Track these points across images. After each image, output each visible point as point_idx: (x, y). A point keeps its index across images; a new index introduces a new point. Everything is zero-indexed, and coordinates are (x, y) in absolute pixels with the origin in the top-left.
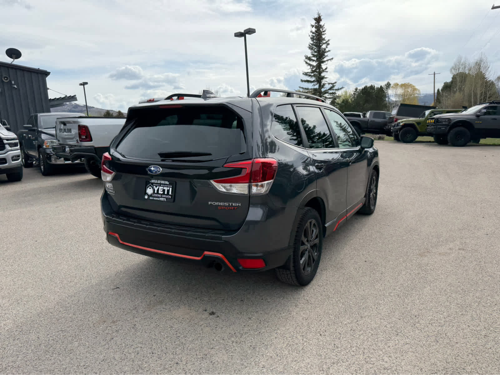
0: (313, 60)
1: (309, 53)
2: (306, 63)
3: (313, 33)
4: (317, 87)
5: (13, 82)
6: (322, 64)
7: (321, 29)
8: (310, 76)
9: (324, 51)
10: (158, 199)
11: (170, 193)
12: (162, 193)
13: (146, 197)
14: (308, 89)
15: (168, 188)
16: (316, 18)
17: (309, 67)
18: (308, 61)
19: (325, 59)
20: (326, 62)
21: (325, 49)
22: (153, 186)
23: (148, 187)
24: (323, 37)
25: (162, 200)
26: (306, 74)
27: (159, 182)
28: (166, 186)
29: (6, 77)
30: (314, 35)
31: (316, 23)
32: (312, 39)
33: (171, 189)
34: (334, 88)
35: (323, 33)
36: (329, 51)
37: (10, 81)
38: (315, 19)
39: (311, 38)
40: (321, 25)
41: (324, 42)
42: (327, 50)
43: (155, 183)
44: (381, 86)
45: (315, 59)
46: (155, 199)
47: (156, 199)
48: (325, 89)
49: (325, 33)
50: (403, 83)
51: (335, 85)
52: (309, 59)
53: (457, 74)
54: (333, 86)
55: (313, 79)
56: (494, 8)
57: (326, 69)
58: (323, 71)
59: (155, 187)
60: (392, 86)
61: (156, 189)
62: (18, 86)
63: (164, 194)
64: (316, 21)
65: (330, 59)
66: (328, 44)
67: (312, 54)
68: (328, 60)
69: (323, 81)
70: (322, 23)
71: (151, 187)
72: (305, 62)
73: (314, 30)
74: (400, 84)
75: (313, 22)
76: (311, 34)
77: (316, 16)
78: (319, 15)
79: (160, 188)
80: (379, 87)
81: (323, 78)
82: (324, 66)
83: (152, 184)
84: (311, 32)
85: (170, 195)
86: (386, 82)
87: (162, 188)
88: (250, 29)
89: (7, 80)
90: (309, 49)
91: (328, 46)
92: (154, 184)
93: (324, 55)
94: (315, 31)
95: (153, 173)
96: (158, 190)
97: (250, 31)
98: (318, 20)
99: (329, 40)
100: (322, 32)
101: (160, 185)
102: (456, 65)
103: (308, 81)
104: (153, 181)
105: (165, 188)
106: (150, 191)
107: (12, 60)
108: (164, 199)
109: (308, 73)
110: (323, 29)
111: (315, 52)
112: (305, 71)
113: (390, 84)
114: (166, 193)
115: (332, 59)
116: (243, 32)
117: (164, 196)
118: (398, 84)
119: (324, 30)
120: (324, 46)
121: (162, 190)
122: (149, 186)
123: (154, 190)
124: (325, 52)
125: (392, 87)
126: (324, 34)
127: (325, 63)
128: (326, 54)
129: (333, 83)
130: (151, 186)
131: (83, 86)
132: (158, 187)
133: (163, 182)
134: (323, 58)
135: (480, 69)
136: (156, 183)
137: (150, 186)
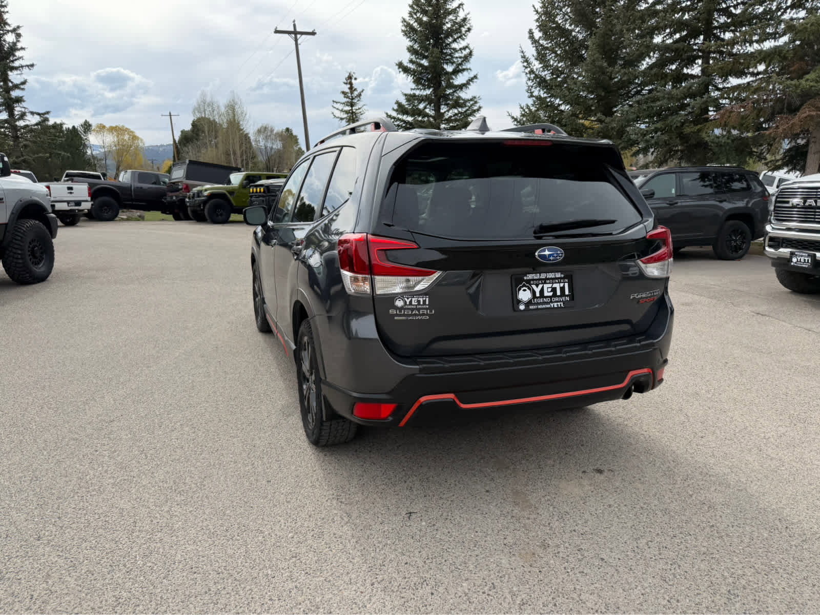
4: (4, 116)
6: (9, 73)
9: (13, 48)
10: (548, 306)
11: (567, 292)
12: (551, 294)
13: (522, 307)
15: (562, 285)
19: (16, 64)
20: (20, 70)
21: (14, 44)
22: (530, 285)
23: (520, 289)
24: (5, 16)
25: (556, 306)
27: (543, 276)
28: (557, 281)
33: (566, 285)
36: (22, 49)
41: (8, 28)
42: (19, 45)
43: (533, 280)
44: (74, 127)
46: (540, 307)
47: (544, 306)
48: (27, 123)
49: (7, 9)
50: (114, 126)
51: (47, 116)
53: (199, 119)
54: (45, 120)
56: (277, 32)
57: (24, 83)
58: (16, 86)
59: (534, 286)
60: (93, 128)
61: (537, 290)
63: (555, 295)
65: (28, 66)
66: (19, 35)
68: (22, 67)
69: (18, 110)
71: (526, 288)
74: (108, 126)
79: (546, 286)
80: (71, 127)
81: (19, 100)
83: (528, 281)
85: (567, 296)
86: (82, 121)
87: (550, 285)
91: (21, 39)
92: (532, 282)
93: (14, 55)
95: (550, 260)
96: (542, 291)
99: (18, 27)
101: (545, 281)
104: (530, 277)
105: (555, 285)
106: (524, 295)
108: (559, 304)
113: (90, 125)
114: (558, 293)
115: (32, 65)
117: (556, 299)
118: (104, 127)
120: (10, 37)
121: (550, 290)
122: (522, 287)
123: (534, 293)
124: (16, 50)
125: (94, 130)
126: (5, 12)
127: (15, 72)
128: (18, 54)
129: (41, 111)
130: (526, 286)
132: (540, 286)
133: (551, 275)
134: (13, 61)
135: (234, 116)
136: (536, 280)
137: (524, 286)
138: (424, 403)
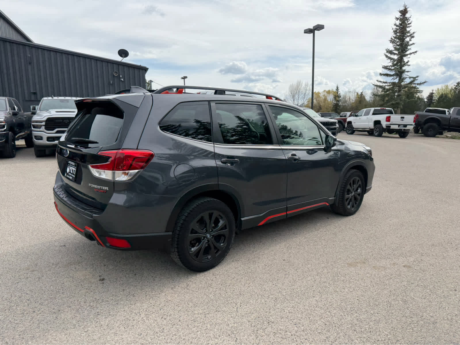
0: (395, 54)
1: (391, 47)
2: (387, 56)
3: (397, 26)
4: (397, 81)
5: (121, 76)
7: (406, 22)
8: (390, 69)
9: (407, 44)
13: (66, 175)
14: (386, 83)
16: (402, 11)
17: (389, 60)
18: (389, 55)
19: (408, 53)
20: (409, 56)
21: (408, 42)
24: (408, 29)
25: (71, 178)
26: (385, 68)
28: (74, 167)
29: (116, 72)
30: (398, 28)
31: (401, 16)
32: (395, 32)
33: (76, 170)
34: (416, 82)
35: (408, 26)
37: (119, 75)
38: (401, 12)
39: (394, 32)
40: (406, 18)
41: (409, 34)
42: (411, 43)
43: (70, 164)
45: (397, 52)
48: (406, 83)
49: (410, 25)
51: (416, 79)
52: (391, 52)
54: (414, 81)
55: (393, 73)
57: (407, 62)
58: (405, 65)
62: (124, 79)
64: (401, 13)
65: (413, 53)
66: (413, 37)
67: (395, 48)
68: (410, 54)
69: (404, 75)
70: (407, 15)
72: (384, 56)
73: (398, 22)
75: (398, 15)
76: (395, 27)
77: (402, 9)
78: (405, 8)
81: (404, 71)
82: (405, 59)
84: (395, 25)
85: (75, 175)
88: (318, 25)
89: (116, 74)
90: (391, 42)
91: (412, 39)
93: (407, 48)
94: (400, 24)
95: (65, 155)
96: (71, 170)
97: (319, 27)
98: (404, 12)
99: (414, 33)
100: (406, 25)
103: (387, 75)
106: (68, 170)
107: (122, 58)
109: (388, 66)
110: (408, 22)
111: (398, 45)
112: (384, 65)
115: (416, 52)
116: (312, 28)
119: (409, 23)
120: (408, 39)
122: (68, 166)
124: (409, 45)
126: (409, 27)
127: (407, 57)
128: (409, 47)
129: (414, 77)
131: (183, 80)
134: (407, 51)
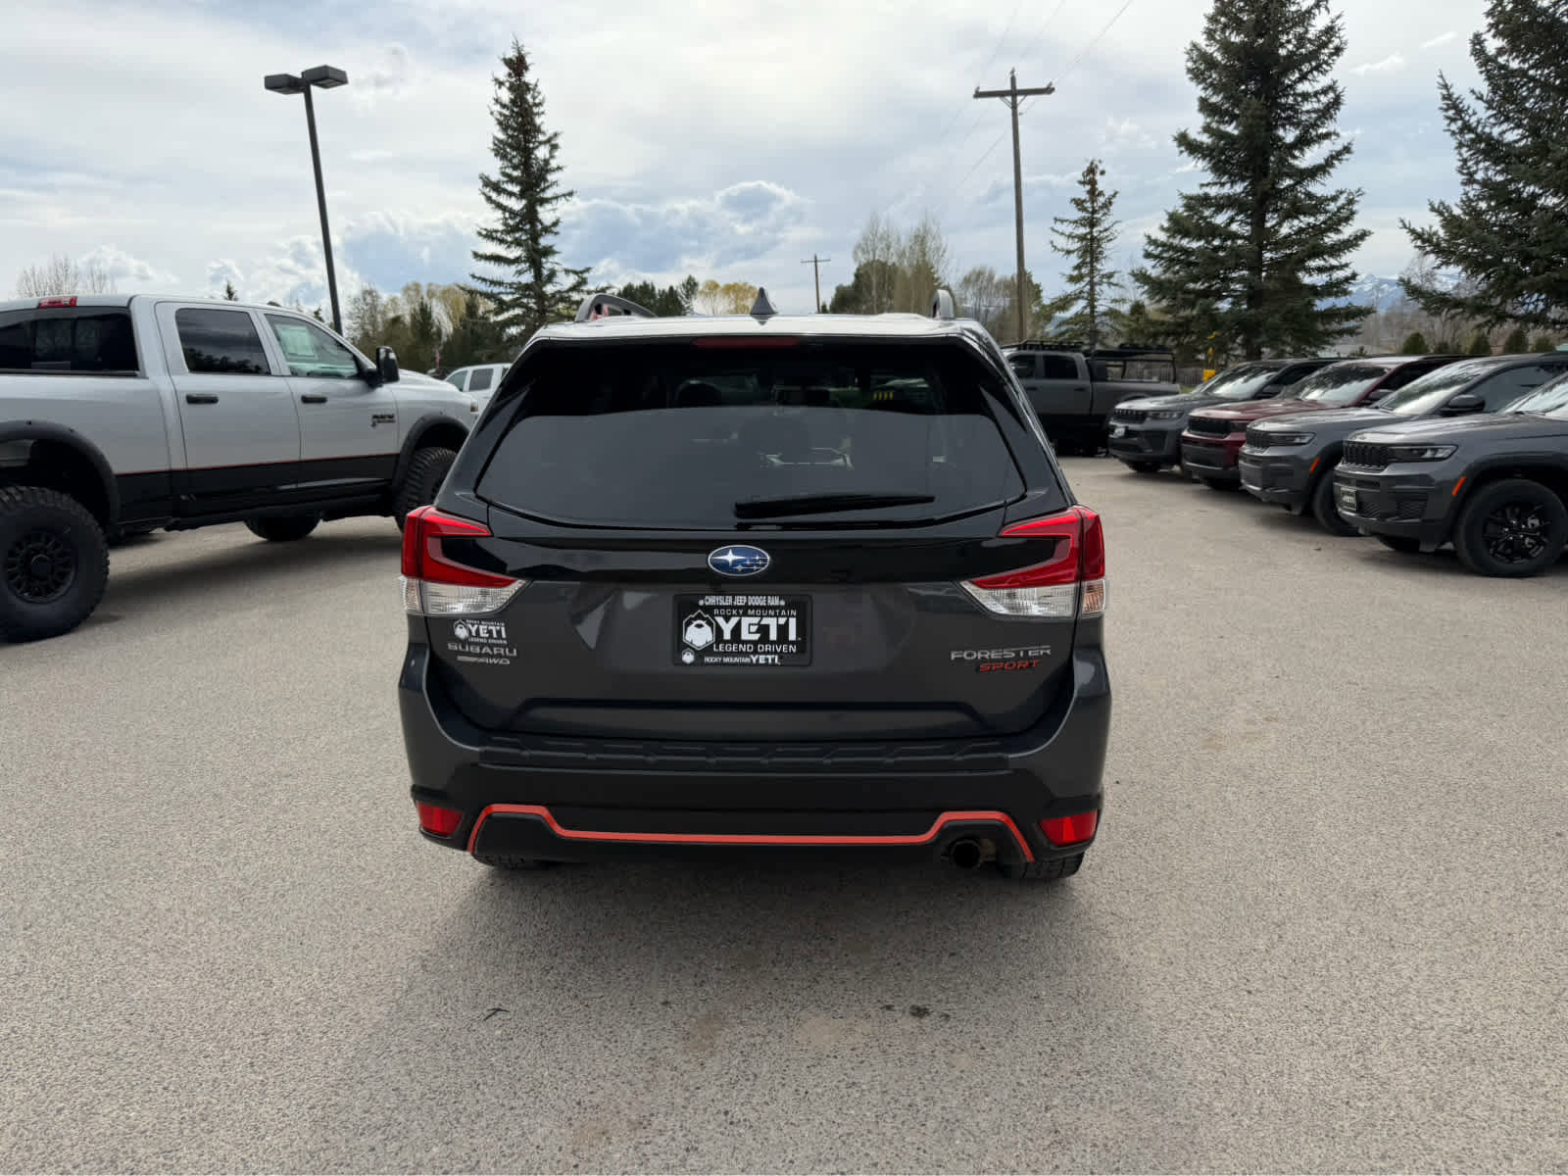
0: (511, 194)
1: (494, 168)
2: (489, 199)
3: (504, 106)
4: (528, 278)
6: (539, 209)
7: (529, 97)
8: (502, 241)
9: (545, 168)
10: (747, 660)
11: (792, 636)
12: (756, 637)
13: (688, 658)
14: (500, 284)
15: (782, 621)
16: (511, 60)
17: (499, 214)
18: (494, 195)
19: (548, 194)
20: (554, 202)
21: (546, 162)
22: (713, 616)
23: (689, 624)
24: (538, 120)
25: (762, 661)
26: (490, 235)
27: (740, 601)
28: (771, 612)
30: (507, 113)
31: (510, 75)
32: (504, 125)
33: (793, 622)
34: (585, 288)
35: (535, 110)
36: (559, 168)
38: (508, 62)
39: (500, 123)
40: (527, 85)
41: (541, 138)
42: (553, 164)
43: (719, 607)
44: (671, 288)
45: (516, 189)
46: (726, 660)
47: (736, 660)
48: (558, 288)
49: (541, 109)
50: (731, 283)
51: (585, 275)
52: (496, 187)
53: (869, 264)
54: (584, 282)
55: (515, 252)
56: (979, 95)
57: (555, 224)
58: (547, 230)
59: (720, 620)
60: (700, 288)
61: (727, 628)
63: (764, 639)
64: (510, 68)
65: (564, 195)
66: (554, 147)
67: (504, 174)
68: (556, 198)
69: (548, 264)
70: (529, 77)
71: (703, 623)
72: (483, 198)
73: (506, 96)
74: (722, 285)
75: (503, 72)
76: (497, 108)
77: (511, 54)
78: (519, 53)
79: (746, 621)
80: (667, 289)
81: (548, 251)
82: (546, 214)
83: (709, 609)
84: (497, 101)
85: (793, 643)
86: (684, 278)
87: (756, 620)
88: (325, 68)
90: (496, 155)
91: (557, 153)
92: (716, 611)
93: (545, 180)
94: (512, 101)
95: (736, 571)
96: (736, 630)
97: (327, 77)
98: (518, 65)
99: (556, 135)
100: (531, 107)
101: (745, 611)
102: (866, 239)
103: (497, 259)
104: (711, 600)
105: (765, 621)
106: (698, 635)
108: (770, 657)
109: (496, 231)
110: (534, 98)
111: (515, 168)
112: (484, 226)
113: (696, 284)
114: (773, 636)
115: (571, 194)
116: (300, 76)
117: (768, 648)
118: (717, 286)
119: (537, 101)
120: (542, 153)
121: (754, 628)
122: (695, 619)
123: (719, 632)
124: (548, 171)
125: (702, 292)
126: (538, 114)
127: (548, 206)
128: (551, 177)
129: (579, 269)
130: (703, 619)
132: (734, 621)
133: (757, 601)
134: (543, 190)
135: (924, 255)
136: (725, 607)
137: (699, 617)
138: (494, 815)
